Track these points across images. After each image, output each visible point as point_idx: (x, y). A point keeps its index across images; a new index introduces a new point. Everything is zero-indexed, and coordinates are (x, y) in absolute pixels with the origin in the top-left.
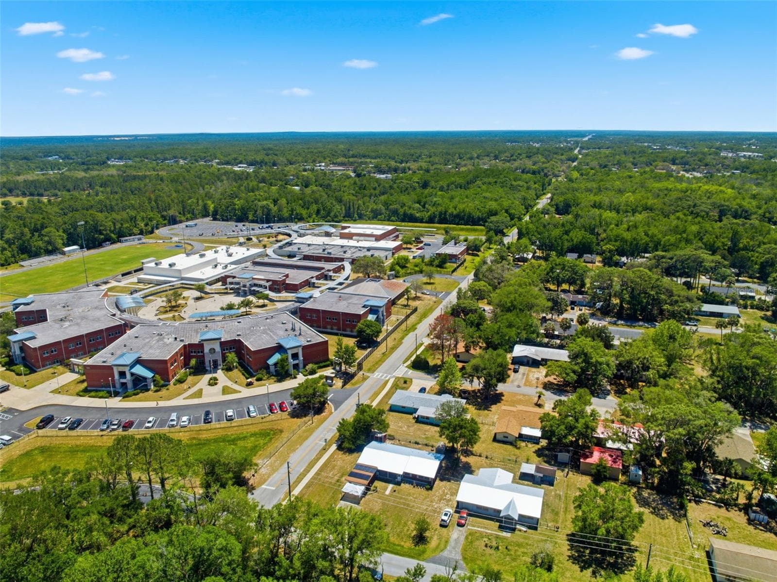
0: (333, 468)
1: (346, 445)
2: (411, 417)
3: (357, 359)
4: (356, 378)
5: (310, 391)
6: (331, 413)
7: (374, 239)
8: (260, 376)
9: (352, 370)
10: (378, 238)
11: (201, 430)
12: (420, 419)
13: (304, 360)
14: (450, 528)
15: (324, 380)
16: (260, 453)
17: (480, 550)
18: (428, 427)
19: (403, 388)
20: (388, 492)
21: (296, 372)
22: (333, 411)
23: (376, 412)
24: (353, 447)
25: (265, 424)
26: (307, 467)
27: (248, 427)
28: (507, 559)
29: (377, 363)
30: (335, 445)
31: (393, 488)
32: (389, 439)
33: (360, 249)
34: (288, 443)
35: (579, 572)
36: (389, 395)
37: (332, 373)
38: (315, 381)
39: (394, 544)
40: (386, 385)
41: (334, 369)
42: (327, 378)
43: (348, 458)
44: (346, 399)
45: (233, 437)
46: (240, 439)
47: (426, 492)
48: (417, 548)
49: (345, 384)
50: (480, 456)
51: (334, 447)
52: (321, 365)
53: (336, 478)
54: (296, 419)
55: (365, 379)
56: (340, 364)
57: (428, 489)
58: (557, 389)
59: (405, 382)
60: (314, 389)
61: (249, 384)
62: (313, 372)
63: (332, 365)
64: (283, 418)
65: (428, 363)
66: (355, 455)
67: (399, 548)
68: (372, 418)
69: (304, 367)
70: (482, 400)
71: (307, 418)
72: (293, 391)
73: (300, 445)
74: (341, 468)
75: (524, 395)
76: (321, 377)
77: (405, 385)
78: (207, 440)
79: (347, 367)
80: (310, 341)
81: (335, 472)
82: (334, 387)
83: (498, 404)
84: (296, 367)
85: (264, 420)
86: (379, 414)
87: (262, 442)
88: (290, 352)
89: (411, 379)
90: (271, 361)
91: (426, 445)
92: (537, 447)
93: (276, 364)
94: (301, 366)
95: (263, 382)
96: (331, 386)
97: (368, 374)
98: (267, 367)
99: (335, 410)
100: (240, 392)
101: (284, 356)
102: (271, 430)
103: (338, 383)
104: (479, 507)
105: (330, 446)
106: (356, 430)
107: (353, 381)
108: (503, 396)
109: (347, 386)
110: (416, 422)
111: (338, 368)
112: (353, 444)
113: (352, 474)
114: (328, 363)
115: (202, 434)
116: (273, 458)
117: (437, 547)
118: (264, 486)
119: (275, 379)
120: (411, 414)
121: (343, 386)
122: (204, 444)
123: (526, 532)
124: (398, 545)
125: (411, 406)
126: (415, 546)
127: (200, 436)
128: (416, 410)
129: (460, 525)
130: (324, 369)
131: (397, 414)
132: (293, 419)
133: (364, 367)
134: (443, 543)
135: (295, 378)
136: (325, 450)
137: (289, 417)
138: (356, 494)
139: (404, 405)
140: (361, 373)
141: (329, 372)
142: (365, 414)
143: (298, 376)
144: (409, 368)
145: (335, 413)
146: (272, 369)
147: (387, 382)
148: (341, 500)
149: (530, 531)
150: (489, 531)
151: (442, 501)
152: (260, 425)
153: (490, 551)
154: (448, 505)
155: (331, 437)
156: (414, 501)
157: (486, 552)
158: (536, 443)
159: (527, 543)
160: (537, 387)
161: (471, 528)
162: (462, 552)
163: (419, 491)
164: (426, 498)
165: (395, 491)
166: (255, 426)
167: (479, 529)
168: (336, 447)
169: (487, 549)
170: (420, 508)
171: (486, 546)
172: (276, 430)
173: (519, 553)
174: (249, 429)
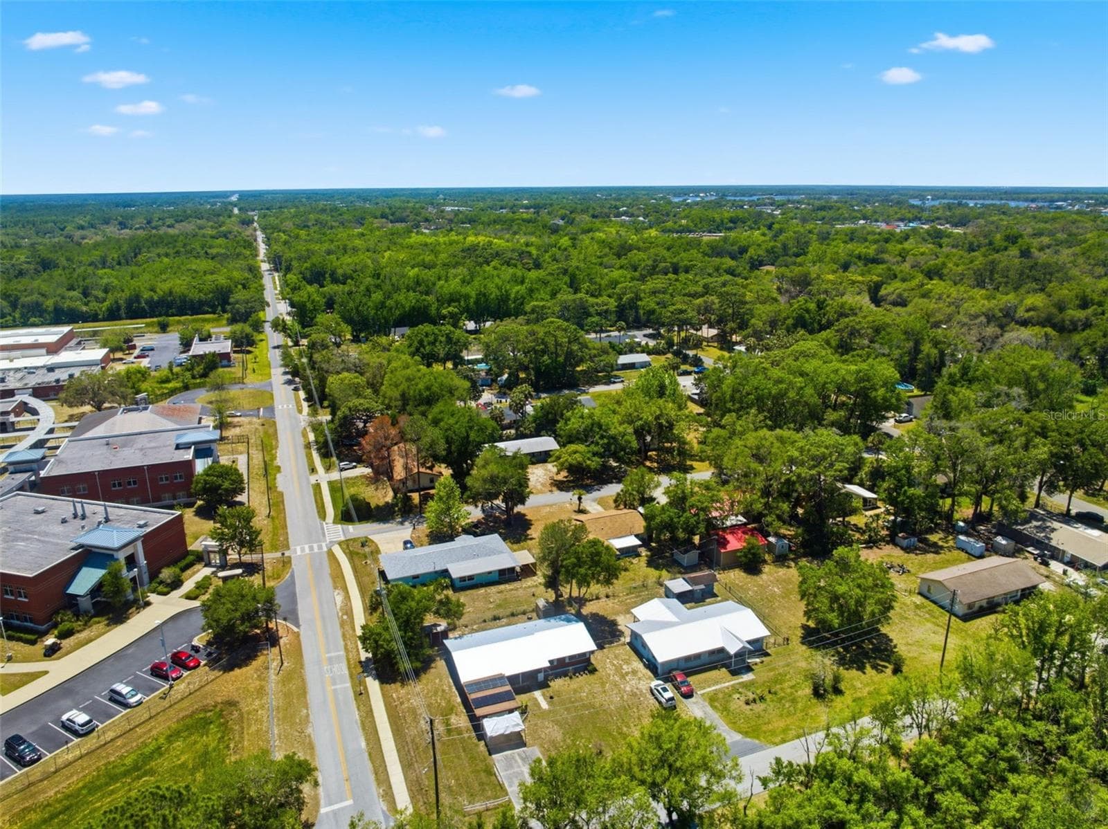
0: (415, 713)
4: (268, 567)
6: (297, 634)
7: (44, 351)
10: (53, 349)
11: (30, 785)
12: (458, 585)
13: (149, 564)
14: (681, 707)
17: (748, 712)
19: (371, 554)
20: (544, 705)
21: (143, 593)
22: (296, 629)
25: (180, 706)
27: (148, 726)
28: (787, 705)
29: (276, 534)
30: (369, 679)
31: (543, 695)
33: (31, 371)
35: (863, 676)
36: (363, 571)
40: (336, 561)
41: (208, 565)
44: (294, 603)
45: (128, 761)
46: (150, 757)
47: (593, 677)
50: (598, 598)
51: (373, 685)
52: (183, 564)
54: (237, 671)
55: (285, 562)
57: (592, 673)
59: (362, 545)
61: (52, 651)
62: (176, 583)
64: (207, 679)
65: (369, 506)
69: (154, 577)
75: (551, 506)
76: (204, 586)
77: (368, 549)
78: (67, 797)
80: (145, 525)
83: (533, 527)
84: (137, 582)
85: (169, 700)
87: (208, 740)
88: (120, 557)
89: (366, 538)
90: (79, 588)
91: (513, 615)
92: (644, 560)
94: (147, 577)
95: (81, 636)
98: (73, 602)
99: (298, 626)
100: (46, 672)
102: (206, 711)
104: (688, 659)
105: (363, 684)
107: (269, 572)
108: (525, 516)
109: (271, 583)
111: (217, 562)
114: (191, 558)
115: (44, 791)
119: (105, 620)
121: (264, 585)
122: (67, 808)
123: (762, 662)
127: (41, 798)
128: (446, 573)
129: (688, 695)
130: (191, 572)
132: (233, 673)
135: (147, 605)
136: (361, 694)
137: (217, 673)
140: (267, 556)
143: (150, 600)
144: (341, 524)
145: (304, 632)
146: (86, 604)
147: (331, 554)
148: (490, 754)
149: (764, 659)
150: (727, 684)
151: (627, 678)
152: (172, 712)
153: (759, 707)
154: (640, 679)
155: (347, 672)
156: (594, 698)
157: (757, 710)
158: (638, 555)
159: (779, 674)
160: (551, 491)
161: (702, 692)
162: (732, 728)
163: (582, 680)
164: (603, 684)
165: (551, 698)
166: (160, 718)
167: (714, 688)
168: (377, 683)
169: (753, 706)
170: (612, 702)
171: (747, 703)
172: (215, 706)
173: (789, 691)
174: (150, 730)
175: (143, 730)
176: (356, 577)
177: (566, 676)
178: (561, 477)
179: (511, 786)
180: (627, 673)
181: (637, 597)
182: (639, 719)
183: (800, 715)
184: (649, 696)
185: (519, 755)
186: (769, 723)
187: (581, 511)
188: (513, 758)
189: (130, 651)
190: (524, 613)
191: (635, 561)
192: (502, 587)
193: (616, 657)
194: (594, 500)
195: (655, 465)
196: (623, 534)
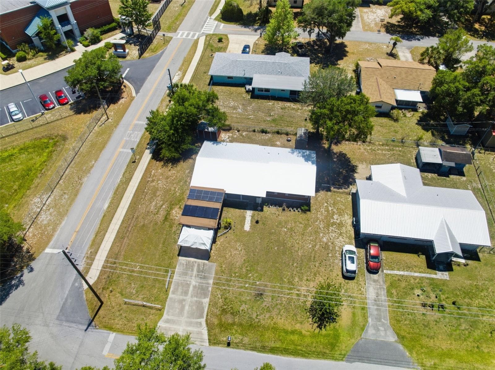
0: (154, 194)
1: (165, 153)
2: (243, 89)
3: (151, 15)
4: (155, 41)
5: (93, 72)
6: (132, 98)
8: (20, 54)
9: (148, 31)
12: (256, 92)
13: (78, 23)
14: (359, 278)
15: (112, 51)
16: (37, 181)
17: (419, 317)
18: (270, 103)
19: (220, 50)
20: (247, 227)
21: (72, 42)
22: (134, 94)
23: (203, 97)
24: (177, 155)
25: (39, 129)
26: (113, 199)
27: (13, 138)
28: (463, 326)
29: (177, 19)
30: (147, 152)
31: (253, 217)
32: (224, 130)
34: (77, 159)
36: (206, 61)
37: (122, 38)
38: (99, 55)
39: (286, 332)
40: (196, 47)
41: (123, 32)
42: (116, 46)
43: (173, 172)
44: (149, 73)
47: (303, 216)
48: (323, 331)
49: (142, 52)
51: (147, 156)
52: (106, 28)
53: (162, 213)
54: (82, 115)
55: (167, 41)
56: (130, 25)
57: (304, 211)
58: (403, 32)
59: (220, 40)
60: (99, 68)
61: (8, 69)
62: (95, 40)
63: (120, 27)
64: (65, 115)
65: (240, 11)
66: (182, 165)
67: (295, 338)
68: (198, 108)
69: (82, 34)
70: (322, 54)
71: (100, 111)
72: (67, 75)
73: (96, 160)
74: (167, 191)
75: (370, 44)
76: (108, 46)
77: (220, 45)
79: (140, 27)
81: (158, 201)
82: (128, 58)
83: (345, 58)
84: (69, 34)
85: (36, 123)
86: (208, 100)
87: (38, 160)
88: (54, 14)
89: (226, 35)
90: (31, 31)
91: (278, 133)
92: (418, 115)
93: (38, 34)
94: (77, 32)
95: (28, 62)
96: (124, 57)
97: (169, 35)
98: (28, 40)
99: (138, 92)
101: (47, 21)
102: (50, 138)
103: (133, 51)
105: (141, 154)
106: (176, 130)
107: (152, 46)
108: (346, 46)
109: (146, 55)
110: (252, 97)
111: (128, 31)
112: (176, 150)
113: (189, 211)
114: (114, 24)
116: (57, 192)
117: (354, 323)
118: (48, 250)
119: (45, 55)
120: (242, 85)
121: (140, 55)
123: (466, 265)
124: (293, 332)
125: (241, 75)
126: (320, 327)
128: (249, 81)
129: (373, 271)
130: (110, 34)
131: (223, 88)
132: (79, 116)
133: (162, 26)
134: (359, 312)
135: (73, 51)
136: (134, 162)
137: (71, 112)
138: (203, 247)
139: (231, 75)
140: (160, 34)
141: (117, 37)
142: (186, 104)
143: (76, 48)
144: (219, 21)
145: (138, 98)
146: (36, 40)
147: (196, 43)
148: (179, 255)
149: (470, 262)
150: (416, 274)
151: (331, 228)
152: (31, 132)
153: (433, 315)
154: (341, 234)
155: (138, 140)
156: (291, 236)
157: (428, 318)
158: (415, 110)
159: (477, 287)
160: (379, 31)
161: (389, 272)
162: (393, 325)
163: (293, 214)
164: (306, 226)
165: (257, 222)
166: (23, 135)
167: (402, 273)
168: (150, 156)
169: (428, 312)
170: (303, 247)
171: (424, 305)
172: (56, 137)
173: (475, 310)
174: (13, 141)
175: (10, 140)
176: (198, 64)
177: (280, 206)
178: (395, 20)
179: (173, 293)
180: (334, 224)
181: (388, 150)
182: (315, 275)
183: (469, 344)
184: (338, 255)
185: (199, 265)
186: (432, 338)
187: (392, 55)
188: (193, 266)
189: (41, 81)
190: (287, 134)
191: (409, 114)
192: (288, 104)
193: (334, 204)
194: (408, 48)
195: (483, 28)
196: (412, 87)
